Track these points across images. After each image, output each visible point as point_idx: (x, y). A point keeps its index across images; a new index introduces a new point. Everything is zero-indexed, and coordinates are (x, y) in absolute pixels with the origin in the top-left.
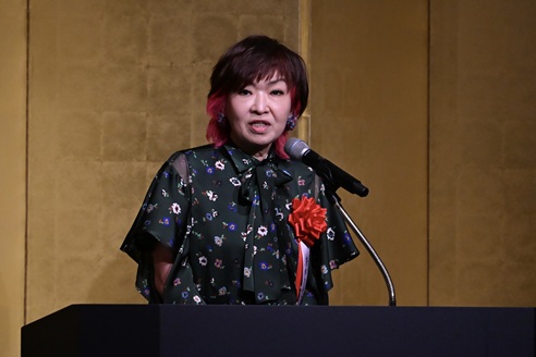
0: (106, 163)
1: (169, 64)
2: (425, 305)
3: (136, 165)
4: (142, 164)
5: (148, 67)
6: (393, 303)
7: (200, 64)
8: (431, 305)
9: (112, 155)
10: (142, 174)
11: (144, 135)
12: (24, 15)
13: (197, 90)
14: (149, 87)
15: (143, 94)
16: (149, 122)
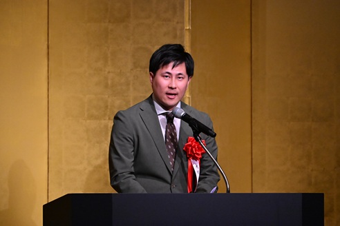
0: (88, 121)
1: (119, 71)
2: (250, 192)
3: (103, 122)
4: (106, 121)
5: (109, 72)
6: (228, 191)
7: (135, 71)
8: (254, 192)
9: (91, 117)
10: (106, 126)
11: (107, 107)
12: (46, 47)
13: (134, 84)
14: (109, 82)
15: (106, 86)
16: (110, 100)
